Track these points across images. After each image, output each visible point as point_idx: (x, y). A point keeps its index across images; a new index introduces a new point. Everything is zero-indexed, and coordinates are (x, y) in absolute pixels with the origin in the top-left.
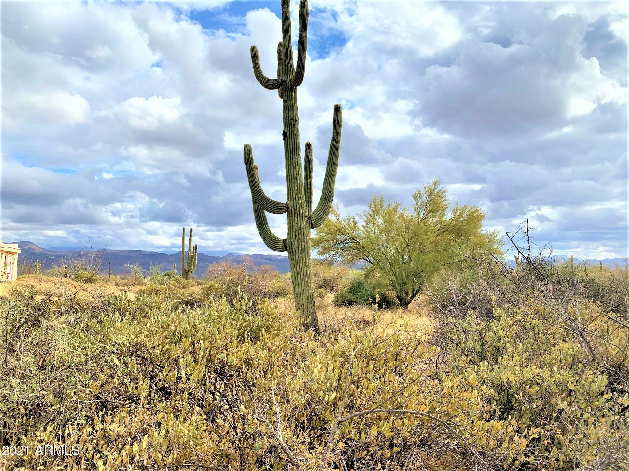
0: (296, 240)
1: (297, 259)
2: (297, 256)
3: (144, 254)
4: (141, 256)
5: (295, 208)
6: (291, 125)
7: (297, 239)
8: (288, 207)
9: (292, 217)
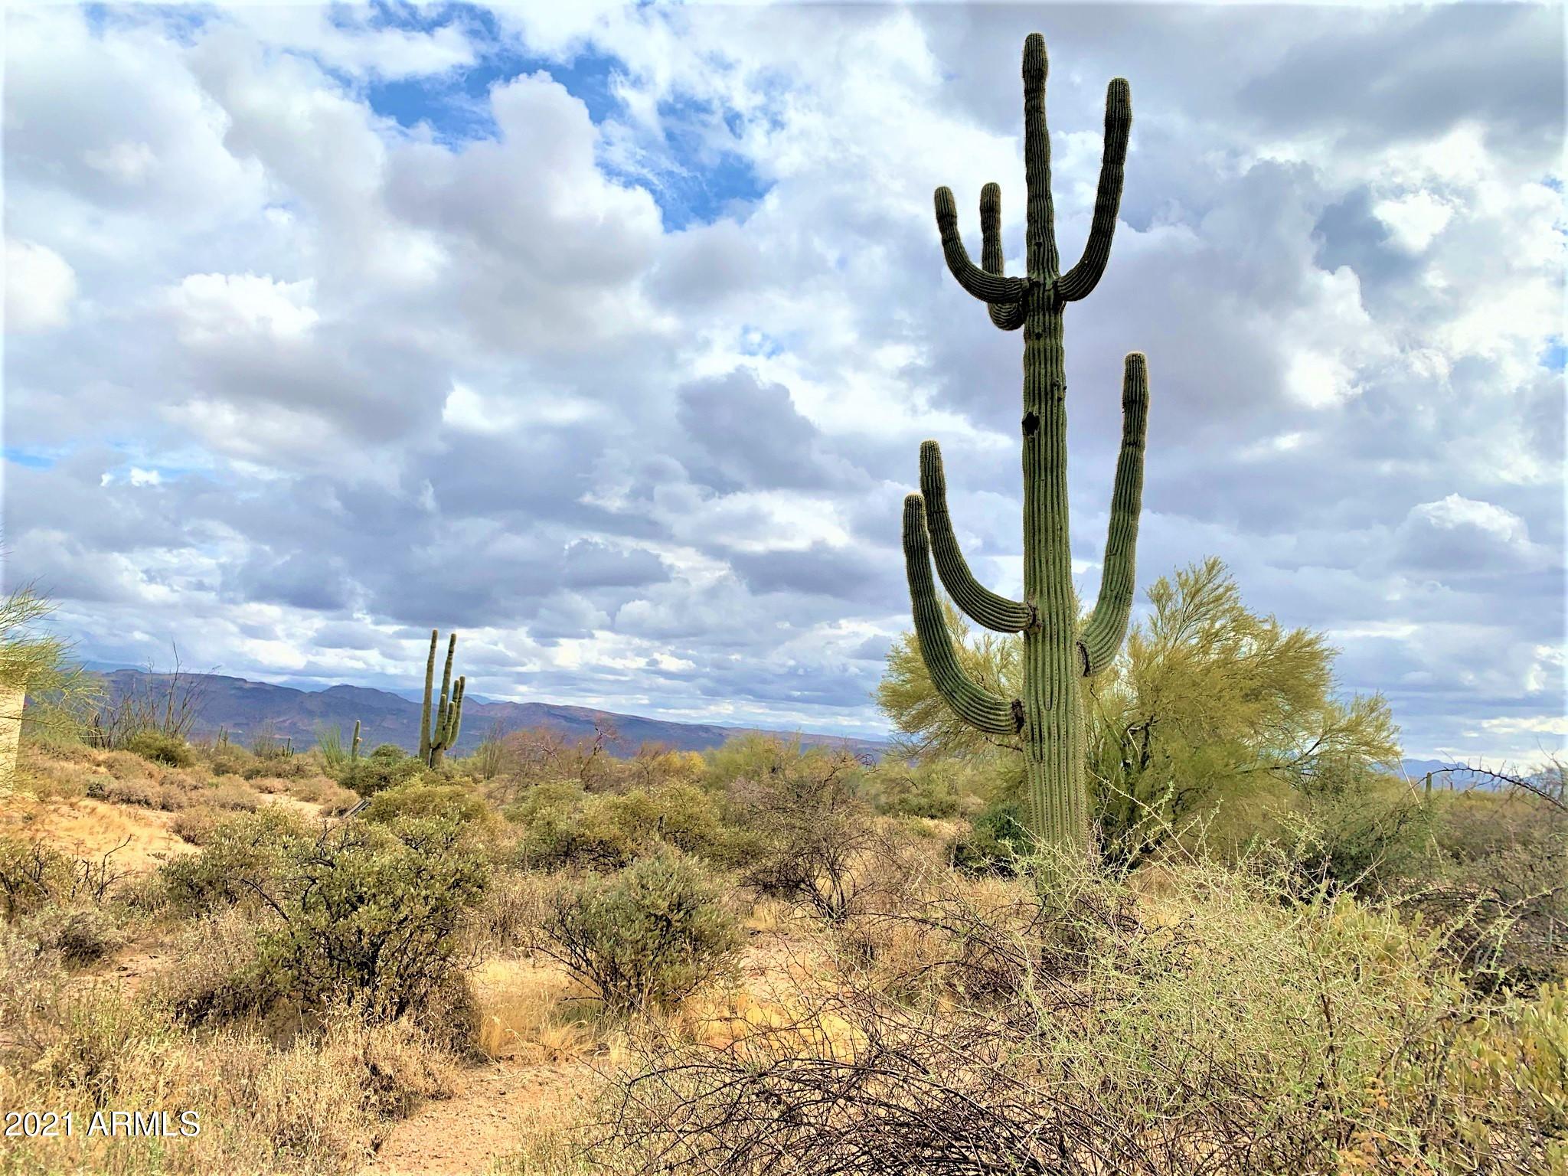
0: (1055, 706)
1: (1054, 758)
2: (1054, 750)
3: (240, 689)
4: (233, 692)
5: (1054, 620)
6: (1052, 398)
7: (1055, 702)
8: (1035, 616)
9: (1043, 641)
